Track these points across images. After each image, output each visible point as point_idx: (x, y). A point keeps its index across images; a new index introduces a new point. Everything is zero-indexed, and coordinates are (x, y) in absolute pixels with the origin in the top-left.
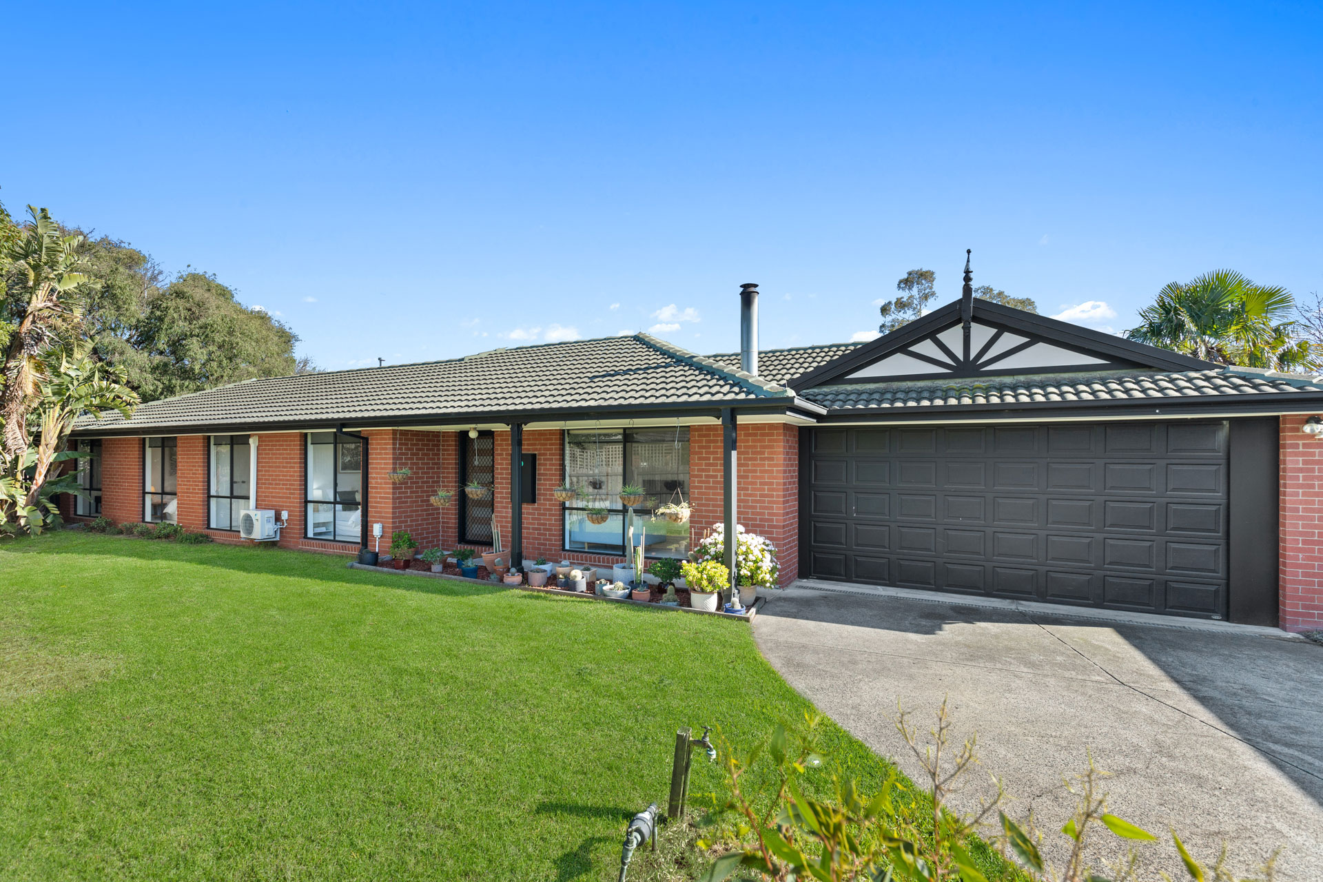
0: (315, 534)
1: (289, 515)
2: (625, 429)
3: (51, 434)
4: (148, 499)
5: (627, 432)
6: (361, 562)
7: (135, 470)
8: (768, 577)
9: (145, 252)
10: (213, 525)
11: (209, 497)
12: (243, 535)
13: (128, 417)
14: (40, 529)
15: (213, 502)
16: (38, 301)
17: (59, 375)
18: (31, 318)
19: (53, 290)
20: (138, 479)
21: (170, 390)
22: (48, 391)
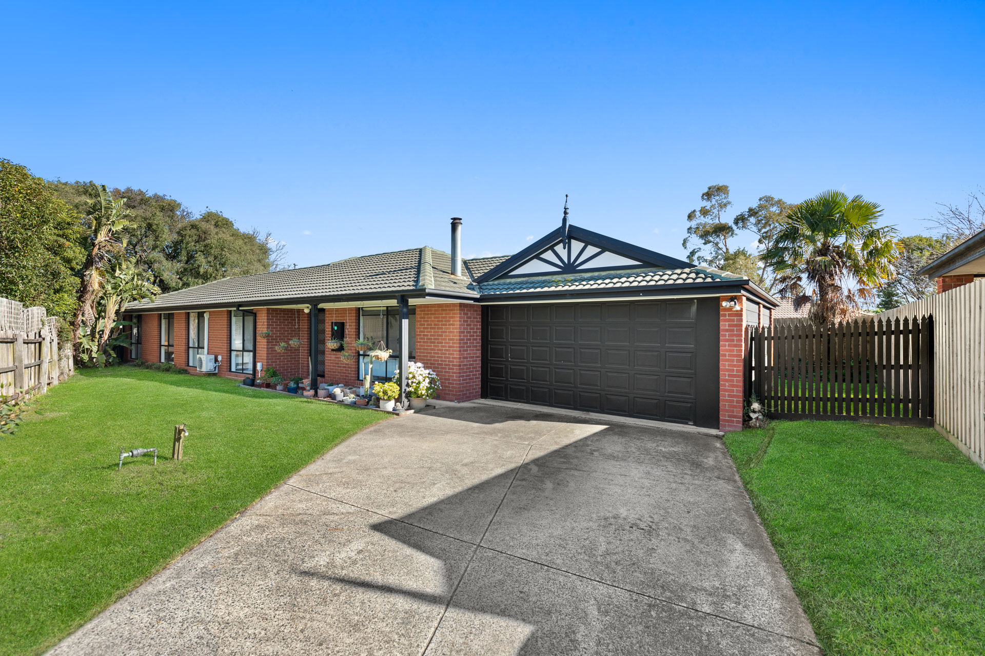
0: (237, 370)
1: (222, 358)
2: (387, 307)
3: (111, 311)
4: (163, 349)
5: (389, 308)
6: (244, 384)
7: (156, 333)
8: (424, 392)
9: (179, 201)
10: (191, 364)
11: (189, 347)
12: (198, 369)
13: (153, 302)
14: (104, 365)
15: (191, 351)
16: (102, 237)
17: (114, 278)
18: (97, 247)
19: (110, 230)
20: (157, 338)
21: (186, 285)
22: (109, 287)
